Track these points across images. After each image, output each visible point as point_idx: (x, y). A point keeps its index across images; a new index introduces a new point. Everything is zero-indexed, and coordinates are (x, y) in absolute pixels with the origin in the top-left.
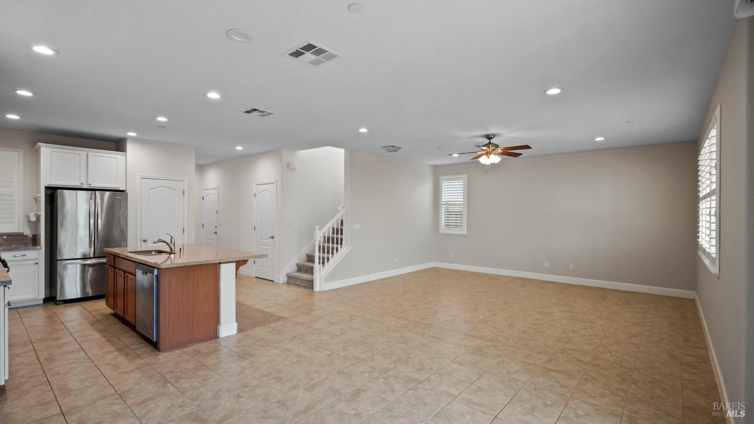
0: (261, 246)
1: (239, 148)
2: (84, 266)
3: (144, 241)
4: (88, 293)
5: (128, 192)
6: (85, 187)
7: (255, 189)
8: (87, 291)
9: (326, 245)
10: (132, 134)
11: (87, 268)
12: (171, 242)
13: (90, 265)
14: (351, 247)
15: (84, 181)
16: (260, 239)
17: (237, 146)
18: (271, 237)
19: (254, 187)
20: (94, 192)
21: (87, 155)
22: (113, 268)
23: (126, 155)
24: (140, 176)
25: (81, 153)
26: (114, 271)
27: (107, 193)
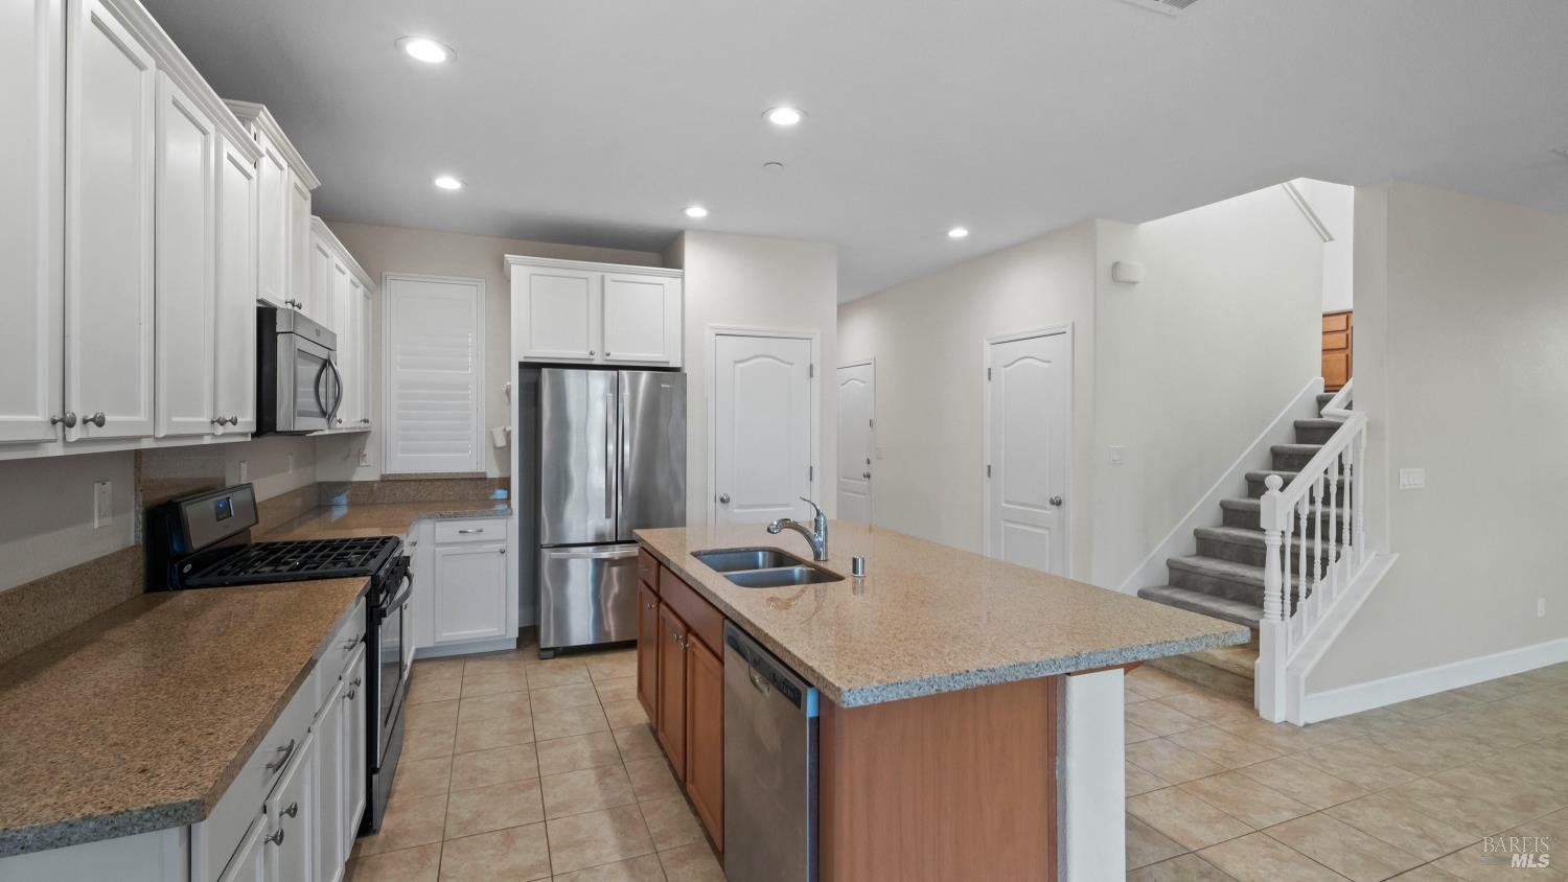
0: (1009, 525)
1: (958, 233)
2: (599, 563)
3: (722, 500)
4: (608, 634)
5: (686, 371)
6: (598, 361)
7: (989, 356)
8: (607, 628)
9: (1303, 543)
10: (696, 212)
11: (605, 568)
12: (817, 529)
13: (612, 562)
14: (1396, 556)
15: (596, 349)
16: (1007, 502)
17: (952, 224)
18: (1052, 502)
19: (987, 347)
20: (615, 373)
21: (603, 278)
22: (655, 599)
23: (682, 277)
24: (712, 328)
25: (590, 274)
26: (658, 607)
27: (645, 375)
